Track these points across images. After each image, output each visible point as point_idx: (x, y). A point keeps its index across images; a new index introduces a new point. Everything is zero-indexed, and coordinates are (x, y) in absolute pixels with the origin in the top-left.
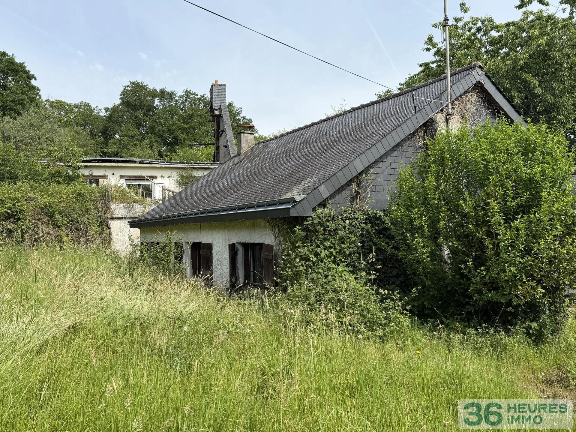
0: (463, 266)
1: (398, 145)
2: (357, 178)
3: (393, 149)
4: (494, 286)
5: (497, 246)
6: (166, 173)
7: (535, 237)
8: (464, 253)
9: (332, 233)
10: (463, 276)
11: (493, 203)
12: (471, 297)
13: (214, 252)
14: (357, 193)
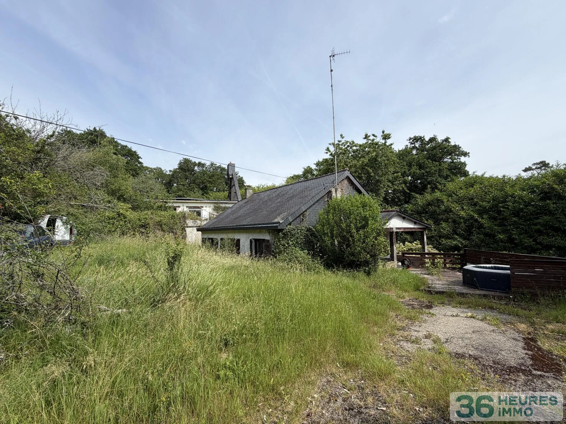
0: (342, 248)
1: (318, 201)
2: (303, 214)
3: (316, 202)
4: (353, 254)
5: (353, 240)
6: (208, 205)
7: (366, 237)
8: (342, 243)
9: (293, 235)
10: (342, 251)
11: (352, 225)
12: (345, 259)
13: (241, 243)
14: (303, 219)
